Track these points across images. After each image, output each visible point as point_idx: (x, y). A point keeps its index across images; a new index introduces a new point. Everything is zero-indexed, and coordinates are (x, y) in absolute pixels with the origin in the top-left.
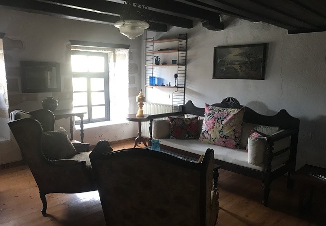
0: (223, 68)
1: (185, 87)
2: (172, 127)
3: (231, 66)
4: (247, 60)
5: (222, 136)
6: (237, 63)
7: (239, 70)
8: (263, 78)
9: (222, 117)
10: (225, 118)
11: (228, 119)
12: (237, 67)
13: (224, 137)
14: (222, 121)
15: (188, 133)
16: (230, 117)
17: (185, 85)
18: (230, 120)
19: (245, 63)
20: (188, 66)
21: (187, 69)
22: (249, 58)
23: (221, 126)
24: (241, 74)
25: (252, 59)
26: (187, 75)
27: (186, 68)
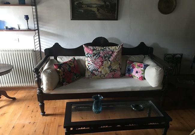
0: (81, 10)
1: (38, 29)
2: (62, 74)
3: (89, 8)
4: (103, 4)
5: (112, 71)
6: (95, 6)
7: (97, 13)
8: (117, 20)
9: (108, 55)
10: (111, 55)
11: (114, 56)
12: (95, 9)
13: (113, 71)
14: (109, 58)
15: (75, 74)
16: (115, 54)
17: (38, 27)
18: (116, 56)
19: (102, 7)
20: (38, 7)
21: (38, 10)
22: (105, 2)
23: (109, 63)
24: (99, 16)
25: (107, 3)
26: (38, 16)
27: (36, 9)
